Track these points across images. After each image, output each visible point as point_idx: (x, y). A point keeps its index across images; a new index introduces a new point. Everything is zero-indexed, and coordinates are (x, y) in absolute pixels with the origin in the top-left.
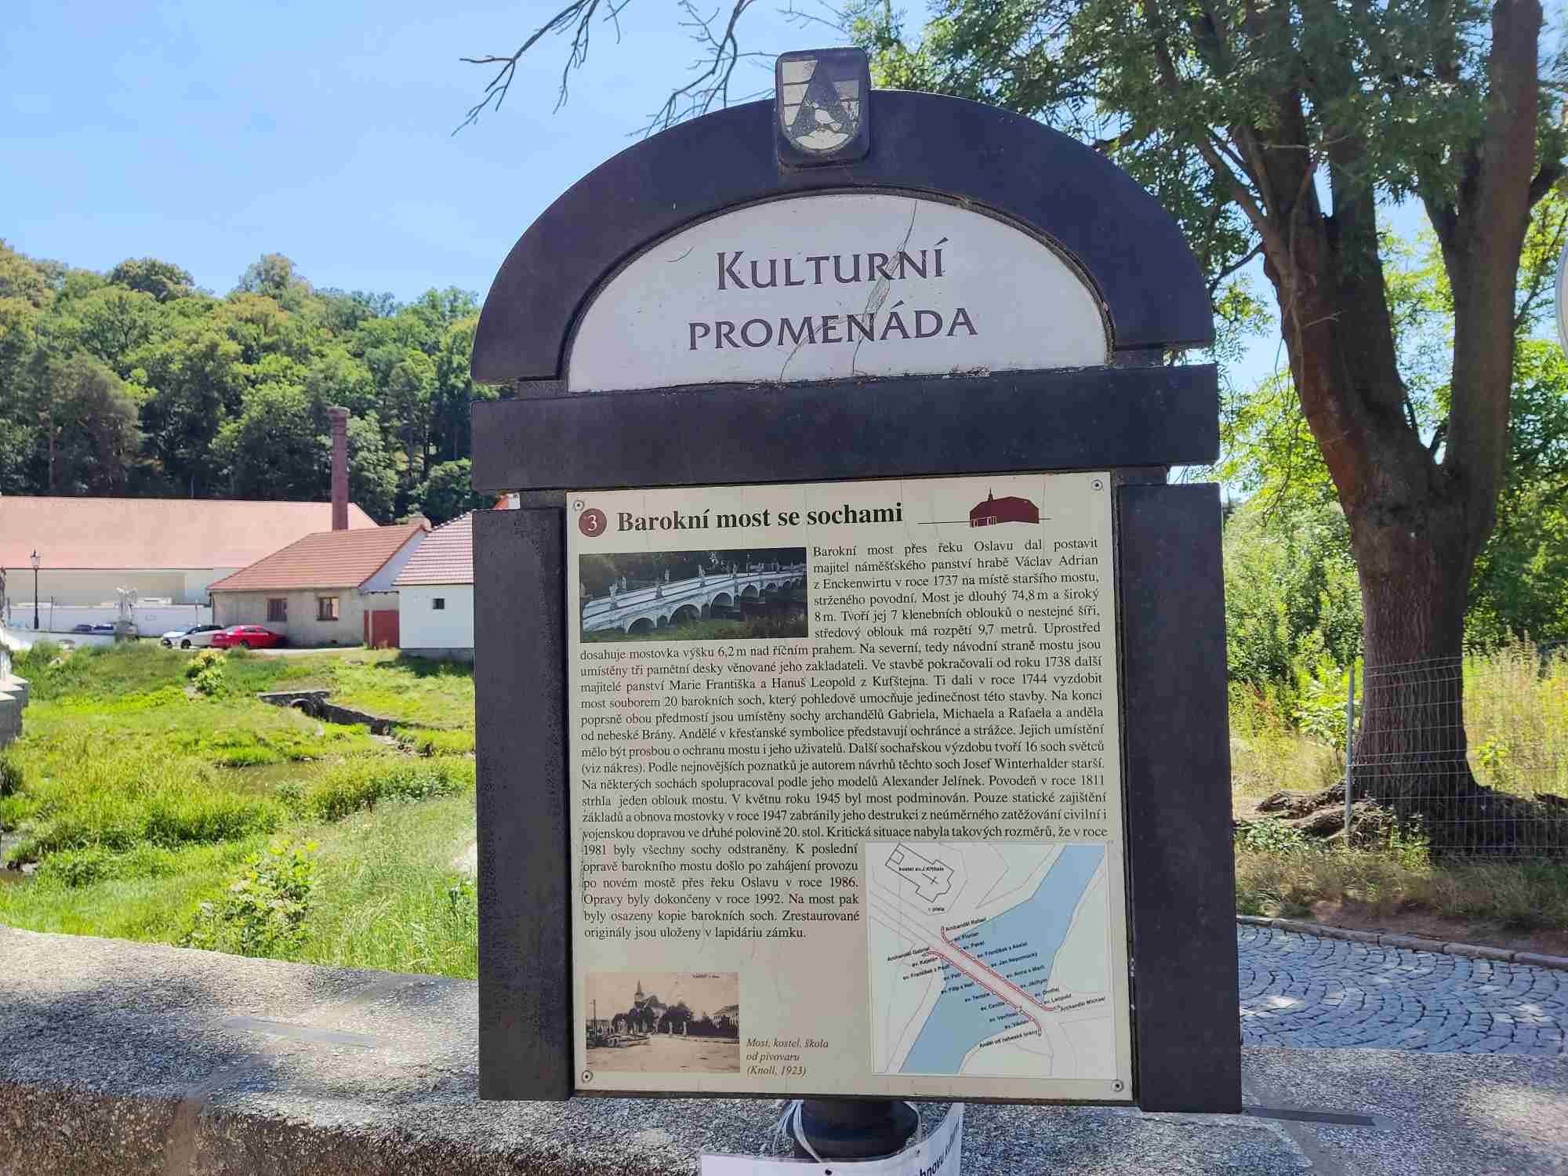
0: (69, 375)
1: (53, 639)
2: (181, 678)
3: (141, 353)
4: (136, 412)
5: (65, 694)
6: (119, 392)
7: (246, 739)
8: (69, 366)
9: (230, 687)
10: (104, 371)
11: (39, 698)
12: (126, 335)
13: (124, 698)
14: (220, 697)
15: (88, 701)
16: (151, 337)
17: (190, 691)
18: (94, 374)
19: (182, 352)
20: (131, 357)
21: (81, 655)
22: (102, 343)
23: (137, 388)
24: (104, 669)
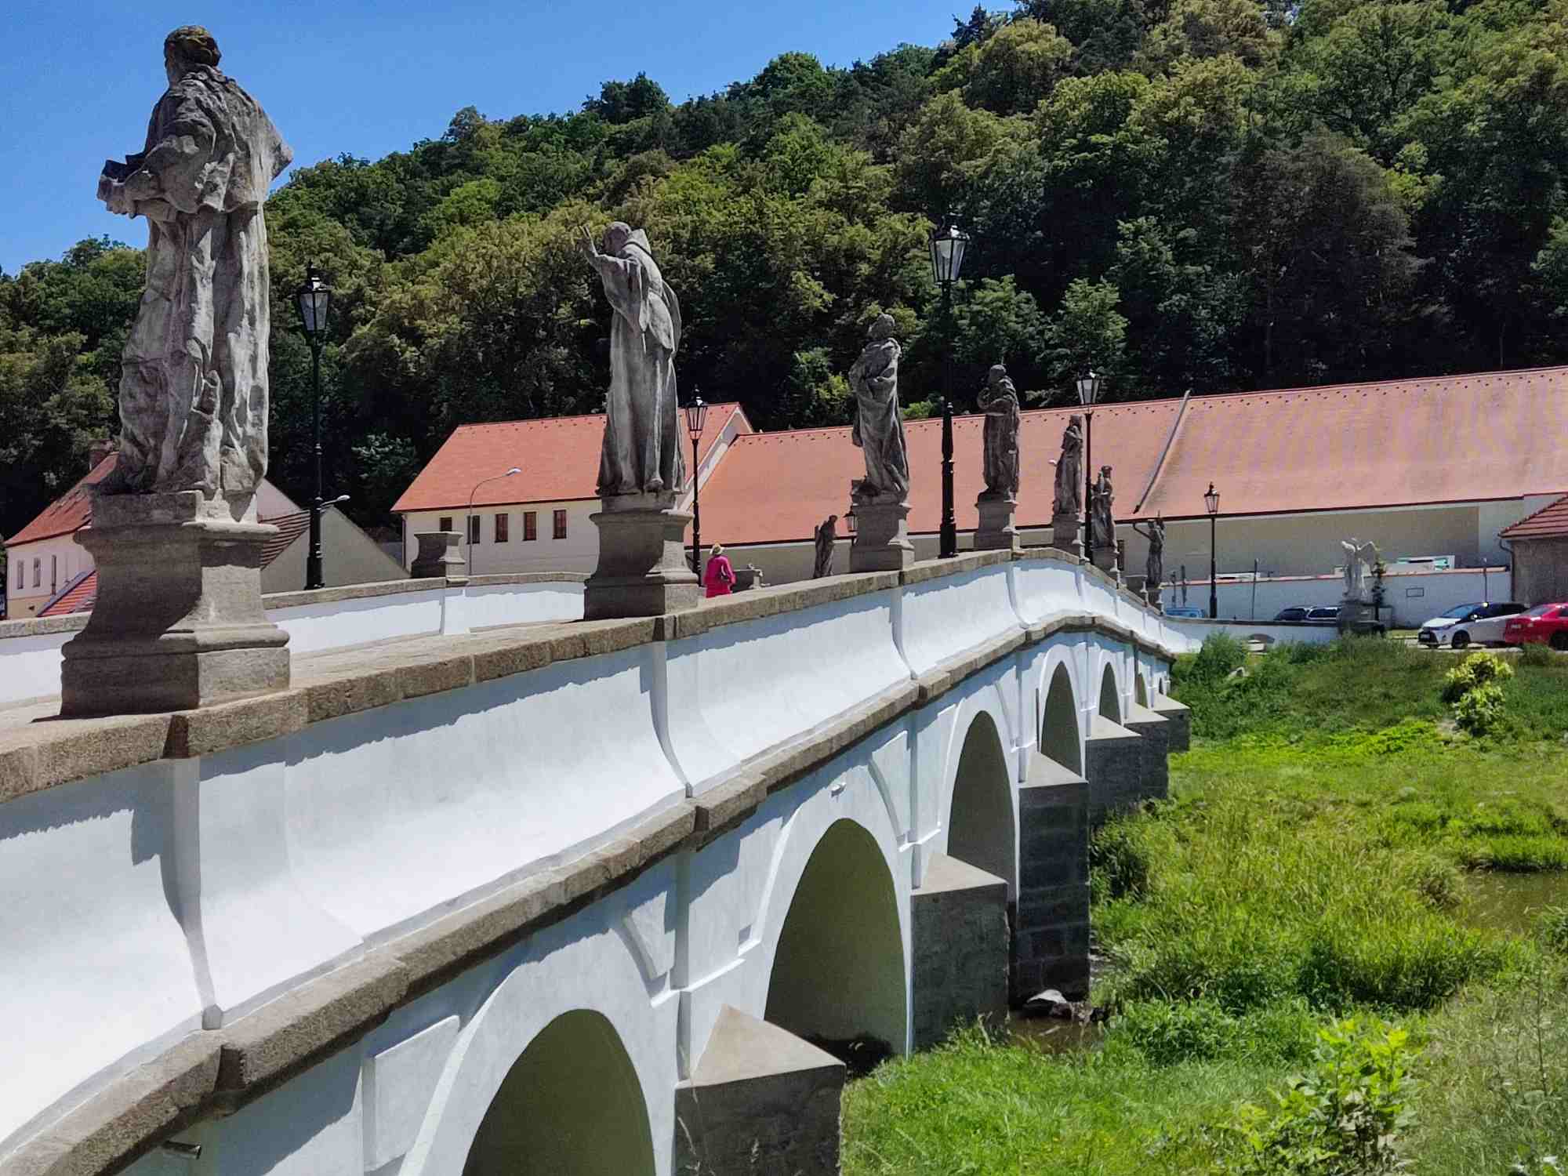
0: (1297, 176)
1: (1236, 634)
2: (1433, 702)
3: (1416, 112)
4: (1405, 223)
5: (1246, 730)
6: (1377, 191)
7: (1532, 820)
8: (1296, 158)
9: (1515, 720)
10: (1353, 156)
11: (1206, 735)
12: (1394, 84)
13: (1337, 737)
14: (1499, 740)
15: (1281, 739)
16: (1435, 80)
17: (1446, 728)
18: (1336, 163)
19: (1488, 97)
20: (1403, 122)
21: (1276, 662)
22: (1352, 106)
23: (1408, 178)
24: (1311, 685)
